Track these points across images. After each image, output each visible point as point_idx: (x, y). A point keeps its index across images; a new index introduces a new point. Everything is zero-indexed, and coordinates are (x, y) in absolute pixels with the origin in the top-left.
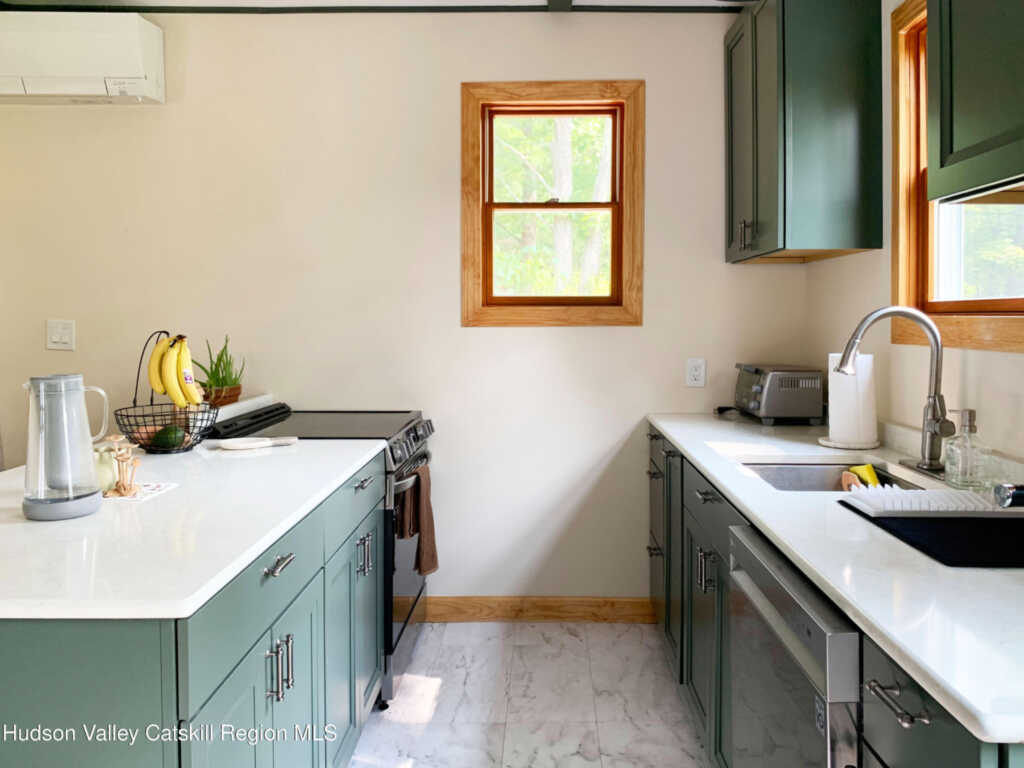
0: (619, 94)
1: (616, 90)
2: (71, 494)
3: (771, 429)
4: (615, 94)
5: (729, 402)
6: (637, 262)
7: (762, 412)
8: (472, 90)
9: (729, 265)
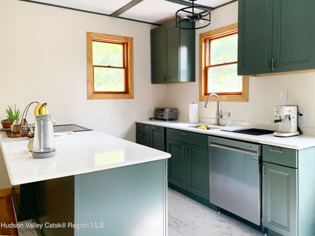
0: (128, 40)
1: (127, 39)
2: (52, 150)
3: (168, 121)
4: (127, 40)
5: (152, 117)
6: (133, 83)
7: (167, 118)
8: (90, 34)
9: (152, 84)
